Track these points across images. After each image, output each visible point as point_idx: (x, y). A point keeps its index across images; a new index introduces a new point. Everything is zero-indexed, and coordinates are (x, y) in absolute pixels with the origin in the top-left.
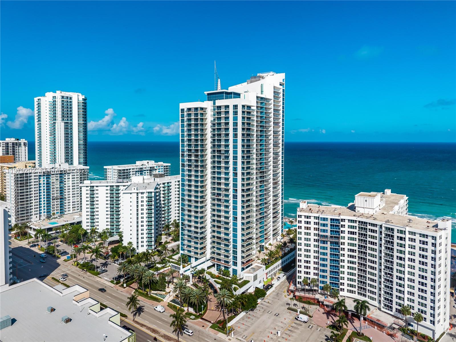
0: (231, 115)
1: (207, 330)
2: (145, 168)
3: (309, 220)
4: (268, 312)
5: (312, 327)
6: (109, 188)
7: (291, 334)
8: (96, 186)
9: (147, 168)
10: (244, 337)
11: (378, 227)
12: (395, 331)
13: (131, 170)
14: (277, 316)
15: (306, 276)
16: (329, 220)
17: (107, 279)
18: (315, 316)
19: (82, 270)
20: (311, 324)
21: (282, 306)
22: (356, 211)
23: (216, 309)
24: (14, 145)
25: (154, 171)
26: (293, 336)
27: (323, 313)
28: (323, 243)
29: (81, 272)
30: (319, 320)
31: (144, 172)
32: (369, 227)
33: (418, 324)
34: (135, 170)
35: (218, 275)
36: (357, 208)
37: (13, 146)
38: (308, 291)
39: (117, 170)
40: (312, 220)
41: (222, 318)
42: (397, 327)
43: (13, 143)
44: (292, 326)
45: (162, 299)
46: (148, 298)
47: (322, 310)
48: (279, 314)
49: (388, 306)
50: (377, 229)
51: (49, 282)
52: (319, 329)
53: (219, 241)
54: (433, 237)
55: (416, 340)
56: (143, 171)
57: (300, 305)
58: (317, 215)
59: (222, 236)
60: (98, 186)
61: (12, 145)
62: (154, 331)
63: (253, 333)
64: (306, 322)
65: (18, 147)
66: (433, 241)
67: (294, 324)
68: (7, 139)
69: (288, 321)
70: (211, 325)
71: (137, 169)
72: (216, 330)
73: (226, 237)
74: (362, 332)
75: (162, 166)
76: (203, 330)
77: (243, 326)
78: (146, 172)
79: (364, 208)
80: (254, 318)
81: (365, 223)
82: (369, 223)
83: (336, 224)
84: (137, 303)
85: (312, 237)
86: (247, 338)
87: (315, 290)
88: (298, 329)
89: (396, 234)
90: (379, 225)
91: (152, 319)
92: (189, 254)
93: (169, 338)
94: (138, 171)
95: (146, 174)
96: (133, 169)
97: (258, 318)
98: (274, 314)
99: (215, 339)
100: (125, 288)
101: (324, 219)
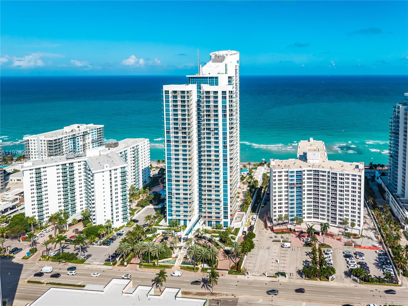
0: (220, 99)
1: (227, 277)
2: (78, 134)
3: (281, 174)
4: (261, 248)
5: (295, 249)
6: (60, 167)
7: (285, 259)
8: (44, 168)
9: (80, 133)
10: (257, 272)
11: (326, 172)
12: (340, 236)
13: (64, 139)
14: (269, 249)
15: (280, 214)
16: (295, 172)
17: (99, 263)
18: (292, 241)
19: (58, 263)
20: (293, 248)
21: (268, 240)
22: (308, 162)
23: (225, 258)
25: (87, 135)
26: (287, 260)
27: (296, 237)
28: (291, 189)
29: (59, 265)
30: (296, 243)
31: (77, 138)
32: (320, 173)
33: (352, 228)
34: (68, 138)
35: (212, 230)
36: (308, 160)
38: (282, 224)
39: (46, 141)
40: (283, 174)
41: (233, 264)
42: (341, 233)
44: (282, 253)
45: (173, 264)
46: (158, 268)
47: (294, 236)
48: (269, 247)
49: (333, 222)
50: (326, 174)
51: (25, 287)
52: (299, 249)
53: (209, 202)
54: (359, 176)
55: (352, 238)
56: (75, 138)
57: (279, 236)
58: (287, 170)
59: (213, 197)
60: (46, 167)
62: (186, 293)
63: (261, 267)
64: (290, 247)
66: (359, 178)
67: (283, 251)
69: (277, 251)
70: (227, 272)
71: (69, 136)
72: (234, 274)
73: (217, 198)
74: (325, 243)
75: (95, 129)
76: (224, 278)
77: (251, 265)
78: (79, 138)
79: (313, 159)
80: (255, 256)
81: (317, 171)
82: (321, 171)
83: (300, 174)
84: (165, 276)
85: (283, 186)
86: (259, 272)
87: (287, 223)
88: (287, 254)
89: (338, 176)
90: (327, 172)
91: (176, 284)
92: (178, 218)
93: (203, 294)
94: (71, 138)
95: (80, 140)
96: (65, 137)
97: (258, 255)
98: (266, 248)
99: (238, 281)
100: (126, 266)
101: (292, 172)
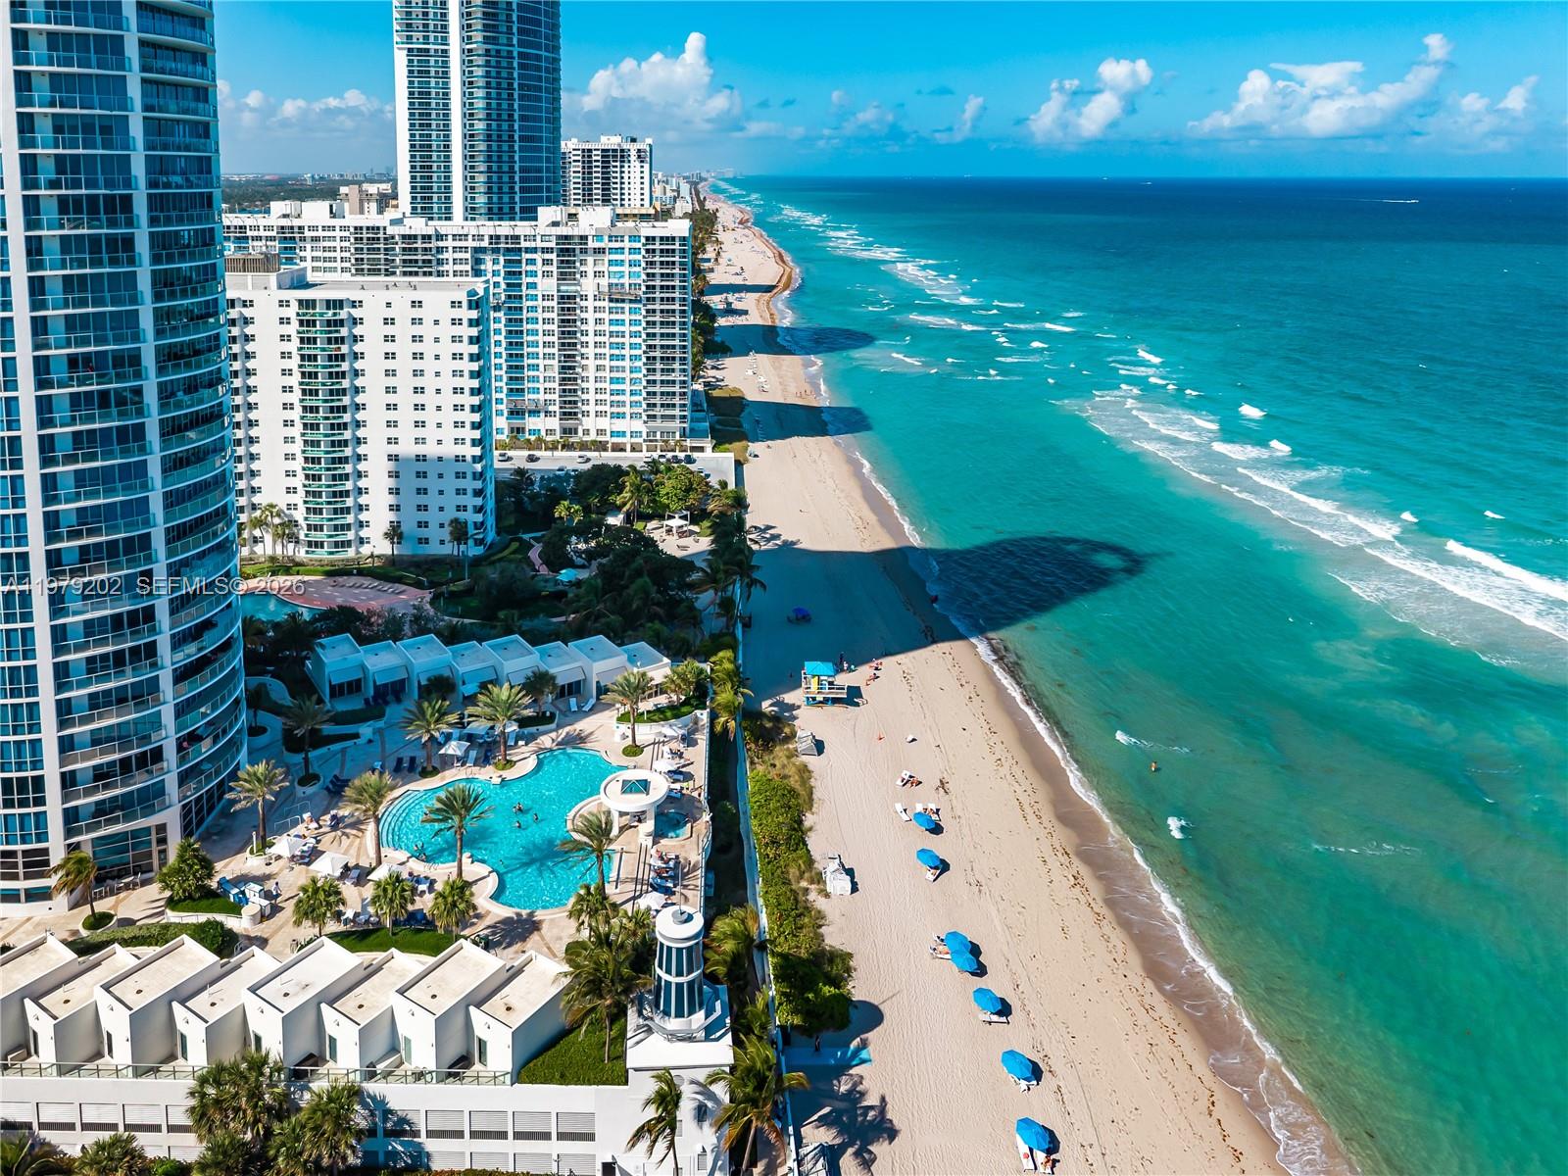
24: (608, 156)
37: (603, 162)
43: (603, 150)
61: (603, 157)
65: (618, 164)
68: (604, 139)
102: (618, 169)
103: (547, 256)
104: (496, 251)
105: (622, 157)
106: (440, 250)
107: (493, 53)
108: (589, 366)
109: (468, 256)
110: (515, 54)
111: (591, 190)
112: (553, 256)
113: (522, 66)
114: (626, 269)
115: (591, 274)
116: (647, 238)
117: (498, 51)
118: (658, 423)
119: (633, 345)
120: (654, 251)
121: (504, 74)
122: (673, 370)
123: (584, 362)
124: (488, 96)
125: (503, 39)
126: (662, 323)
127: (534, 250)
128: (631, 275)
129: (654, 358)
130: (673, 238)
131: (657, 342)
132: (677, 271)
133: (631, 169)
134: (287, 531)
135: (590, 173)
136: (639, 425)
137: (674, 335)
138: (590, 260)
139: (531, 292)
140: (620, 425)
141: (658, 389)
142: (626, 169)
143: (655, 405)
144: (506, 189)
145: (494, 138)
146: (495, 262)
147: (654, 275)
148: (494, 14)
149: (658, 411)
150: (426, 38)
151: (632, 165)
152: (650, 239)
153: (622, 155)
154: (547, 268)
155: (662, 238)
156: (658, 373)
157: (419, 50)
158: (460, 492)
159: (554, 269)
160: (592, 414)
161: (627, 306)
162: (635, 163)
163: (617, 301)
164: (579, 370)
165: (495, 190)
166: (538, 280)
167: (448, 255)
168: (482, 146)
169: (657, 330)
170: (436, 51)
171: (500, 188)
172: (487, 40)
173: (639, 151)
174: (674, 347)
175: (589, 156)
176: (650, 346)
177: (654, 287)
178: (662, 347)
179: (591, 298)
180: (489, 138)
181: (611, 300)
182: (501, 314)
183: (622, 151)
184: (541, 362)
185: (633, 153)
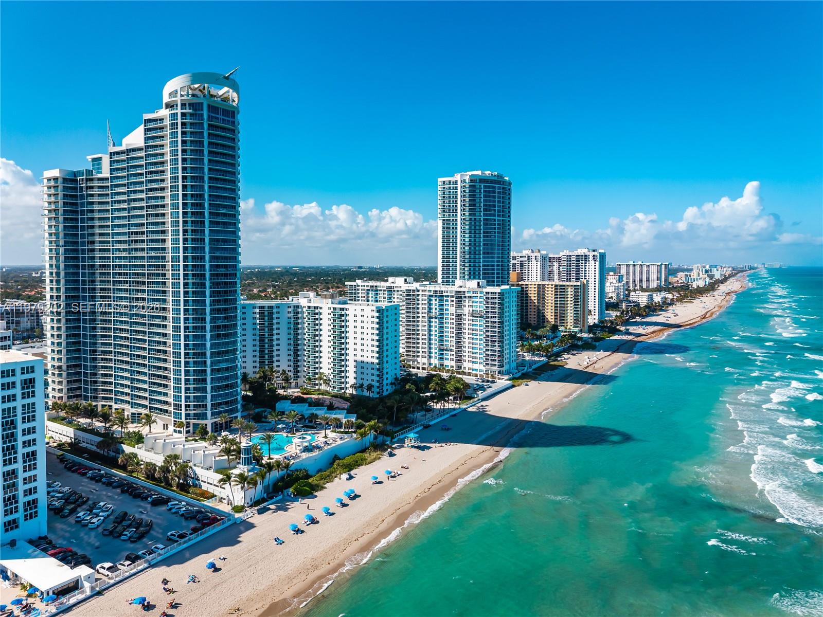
24: (579, 258)
37: (576, 261)
65: (584, 262)
102: (584, 264)
103: (452, 299)
104: (436, 296)
105: (585, 258)
106: (418, 295)
107: (473, 220)
108: (466, 342)
109: (426, 298)
110: (482, 219)
111: (570, 274)
112: (454, 299)
113: (484, 224)
114: (478, 304)
115: (467, 306)
116: (486, 293)
117: (475, 219)
118: (489, 367)
119: (480, 335)
120: (488, 298)
121: (477, 228)
122: (495, 346)
123: (464, 340)
124: (470, 237)
125: (478, 214)
126: (491, 326)
127: (448, 296)
128: (480, 307)
129: (488, 340)
130: (496, 293)
131: (489, 334)
132: (497, 306)
133: (590, 264)
134: (327, 382)
135: (570, 266)
136: (482, 367)
137: (496, 331)
138: (467, 300)
139: (447, 312)
140: (476, 366)
141: (490, 353)
142: (587, 264)
143: (488, 359)
144: (477, 273)
145: (472, 253)
146: (436, 300)
147: (488, 307)
148: (474, 204)
149: (490, 362)
150: (450, 215)
151: (590, 262)
152: (488, 293)
153: (586, 258)
154: (452, 303)
155: (491, 293)
156: (490, 346)
157: (447, 220)
158: (373, 375)
159: (454, 303)
160: (467, 361)
161: (479, 319)
162: (592, 262)
163: (475, 317)
164: (462, 343)
165: (472, 274)
166: (449, 308)
167: (420, 297)
168: (467, 256)
169: (490, 329)
170: (453, 220)
171: (474, 273)
172: (470, 215)
173: (594, 256)
174: (495, 336)
175: (570, 258)
176: (487, 335)
177: (488, 312)
178: (491, 336)
179: (467, 315)
180: (470, 253)
181: (473, 317)
182: (437, 320)
183: (586, 256)
184: (449, 339)
185: (591, 257)
